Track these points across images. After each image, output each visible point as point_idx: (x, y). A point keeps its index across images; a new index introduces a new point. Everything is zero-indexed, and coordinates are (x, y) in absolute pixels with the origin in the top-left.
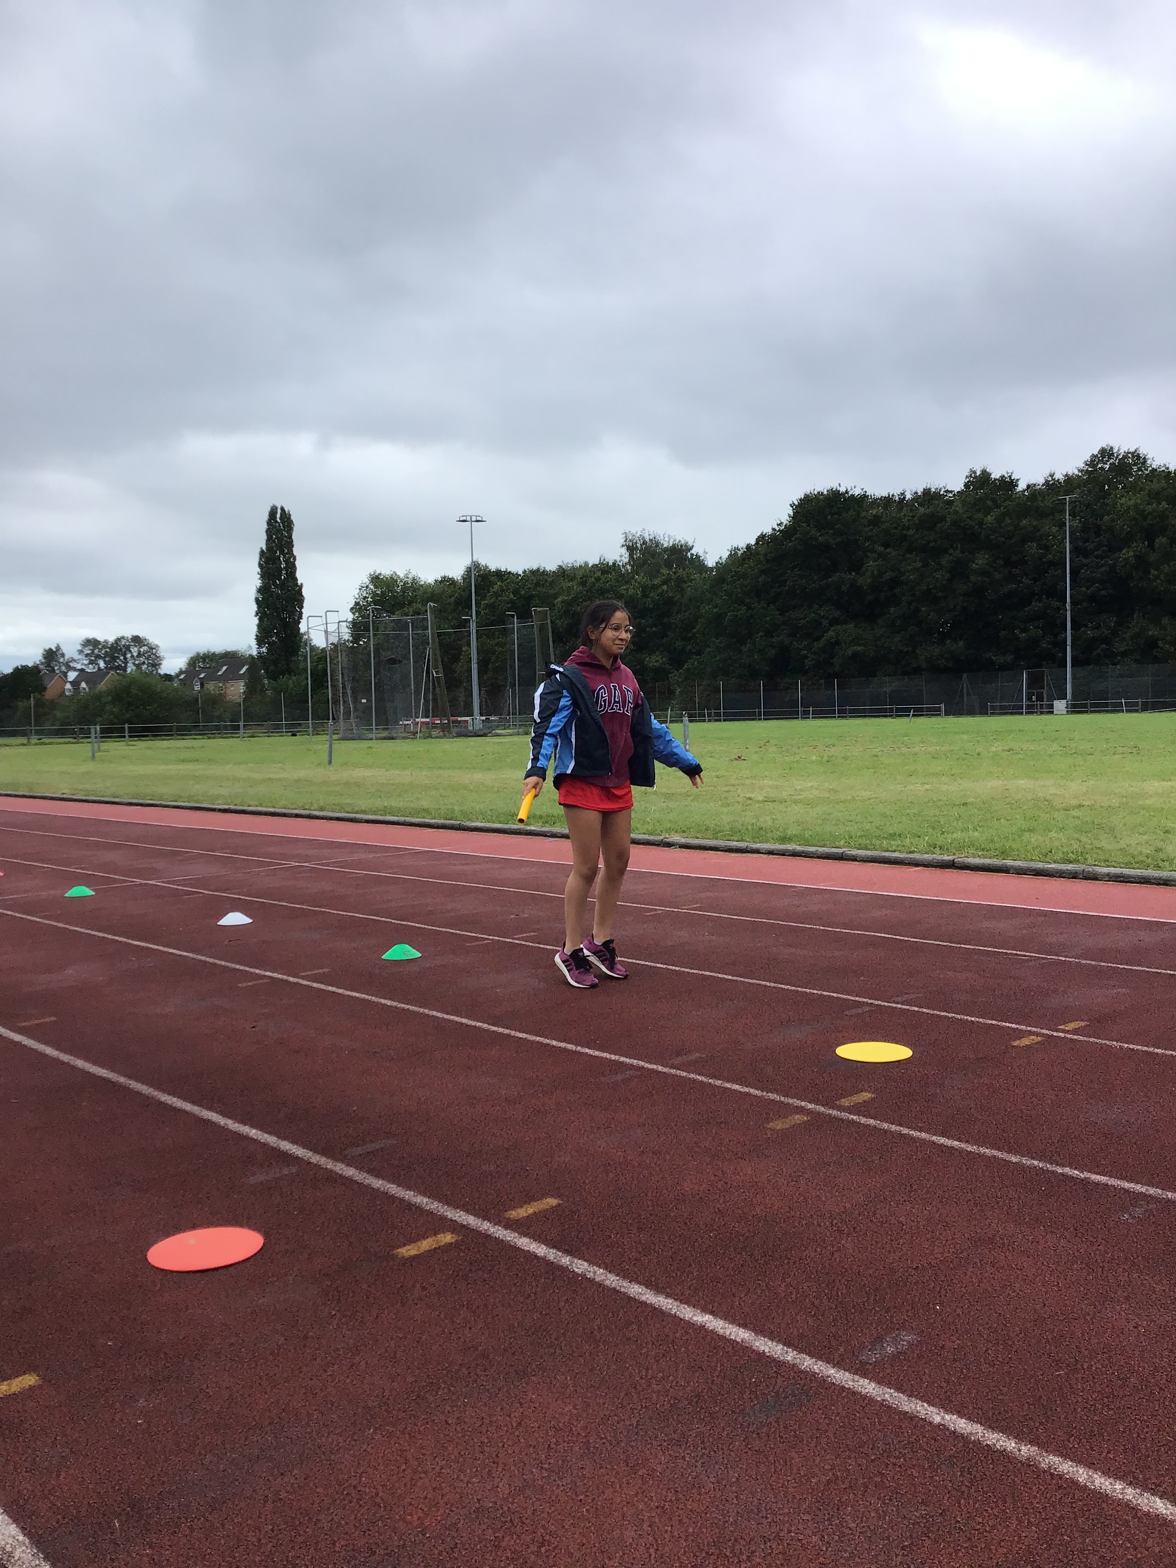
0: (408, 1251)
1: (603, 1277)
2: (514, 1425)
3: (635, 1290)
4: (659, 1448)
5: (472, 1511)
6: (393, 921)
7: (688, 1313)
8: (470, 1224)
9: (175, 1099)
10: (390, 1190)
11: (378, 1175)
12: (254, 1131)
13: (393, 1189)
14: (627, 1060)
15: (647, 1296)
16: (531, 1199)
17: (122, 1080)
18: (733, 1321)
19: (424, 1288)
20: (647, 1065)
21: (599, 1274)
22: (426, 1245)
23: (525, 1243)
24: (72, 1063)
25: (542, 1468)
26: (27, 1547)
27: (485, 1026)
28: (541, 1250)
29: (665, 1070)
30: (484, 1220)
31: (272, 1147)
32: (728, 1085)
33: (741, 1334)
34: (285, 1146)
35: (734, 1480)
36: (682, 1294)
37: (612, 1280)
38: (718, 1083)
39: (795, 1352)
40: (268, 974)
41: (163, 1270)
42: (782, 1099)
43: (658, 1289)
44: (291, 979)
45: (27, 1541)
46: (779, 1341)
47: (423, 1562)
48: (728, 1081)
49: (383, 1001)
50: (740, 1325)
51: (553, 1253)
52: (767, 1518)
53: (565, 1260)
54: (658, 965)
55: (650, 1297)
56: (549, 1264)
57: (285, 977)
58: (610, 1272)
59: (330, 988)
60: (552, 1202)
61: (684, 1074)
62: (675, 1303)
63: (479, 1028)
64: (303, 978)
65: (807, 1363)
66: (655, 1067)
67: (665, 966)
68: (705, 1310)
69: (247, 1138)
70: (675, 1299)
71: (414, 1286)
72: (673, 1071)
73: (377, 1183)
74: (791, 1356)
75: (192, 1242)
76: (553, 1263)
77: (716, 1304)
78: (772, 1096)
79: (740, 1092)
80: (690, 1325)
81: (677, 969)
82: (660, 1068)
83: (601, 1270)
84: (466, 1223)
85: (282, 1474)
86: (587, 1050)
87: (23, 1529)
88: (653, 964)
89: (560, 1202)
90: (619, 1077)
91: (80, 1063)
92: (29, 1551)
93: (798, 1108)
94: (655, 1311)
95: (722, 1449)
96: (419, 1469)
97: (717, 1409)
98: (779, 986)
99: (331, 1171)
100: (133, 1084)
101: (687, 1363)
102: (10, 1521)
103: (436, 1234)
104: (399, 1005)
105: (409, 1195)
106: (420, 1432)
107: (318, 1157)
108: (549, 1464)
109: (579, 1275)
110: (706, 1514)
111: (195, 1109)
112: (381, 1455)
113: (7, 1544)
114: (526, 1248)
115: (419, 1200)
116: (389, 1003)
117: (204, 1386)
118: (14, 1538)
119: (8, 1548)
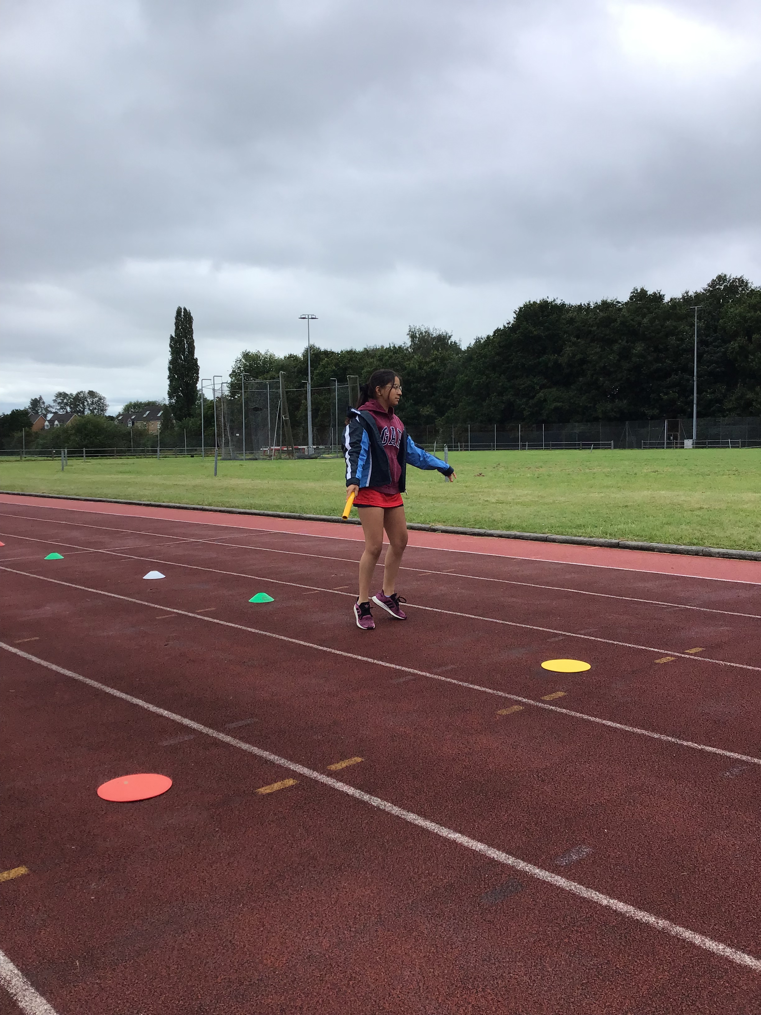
0: (265, 790)
1: (390, 808)
2: (333, 903)
3: (411, 817)
4: (426, 919)
5: (306, 958)
6: (256, 578)
7: (445, 832)
8: (305, 773)
9: (115, 691)
10: (254, 751)
11: (247, 742)
12: (166, 712)
13: (256, 750)
14: (407, 669)
15: (419, 821)
16: (343, 757)
17: (81, 678)
18: (474, 838)
19: (275, 814)
20: (419, 673)
21: (388, 806)
22: (277, 786)
23: (339, 786)
24: (49, 667)
25: (350, 930)
26: (20, 978)
27: (315, 646)
28: (351, 790)
29: (431, 676)
30: (314, 770)
31: (178, 722)
32: (471, 686)
33: (479, 846)
34: (187, 722)
35: (474, 940)
36: (441, 820)
37: (396, 810)
38: (465, 684)
39: (514, 858)
40: (175, 611)
41: (107, 800)
42: (507, 695)
43: (425, 816)
44: (190, 614)
45: (20, 974)
46: (503, 851)
47: (274, 990)
48: (471, 684)
49: (249, 629)
50: (479, 841)
51: (358, 793)
52: (495, 964)
53: (366, 797)
54: (427, 608)
55: (421, 822)
56: (356, 799)
57: (186, 613)
58: (395, 805)
59: (215, 621)
60: (359, 760)
61: (443, 679)
62: (437, 826)
63: (311, 647)
64: (198, 614)
65: (522, 865)
66: (424, 674)
67: (431, 609)
68: (456, 830)
69: (162, 716)
70: (437, 823)
71: (269, 813)
72: (436, 677)
73: (245, 746)
74: (511, 861)
75: (126, 783)
76: (358, 799)
77: (463, 827)
78: (500, 693)
79: (479, 690)
80: (446, 840)
81: (439, 611)
82: (428, 675)
83: (389, 804)
84: (302, 773)
85: (184, 932)
86: (381, 663)
87: (17, 966)
88: (423, 608)
89: (363, 760)
90: (402, 680)
91: (54, 667)
92: (21, 980)
93: (516, 701)
94: (424, 831)
95: (467, 920)
96: (272, 930)
97: (463, 894)
98: (505, 622)
99: (216, 738)
100: (88, 681)
101: (444, 864)
102: (9, 960)
103: (283, 779)
104: (260, 632)
105: (266, 754)
106: (272, 907)
107: (207, 729)
108: (355, 928)
109: (375, 807)
110: (456, 961)
111: (128, 698)
112: (247, 921)
113: (7, 975)
114: (341, 789)
115: (272, 757)
116: (253, 630)
117: (134, 876)
118: (11, 971)
119: (8, 978)
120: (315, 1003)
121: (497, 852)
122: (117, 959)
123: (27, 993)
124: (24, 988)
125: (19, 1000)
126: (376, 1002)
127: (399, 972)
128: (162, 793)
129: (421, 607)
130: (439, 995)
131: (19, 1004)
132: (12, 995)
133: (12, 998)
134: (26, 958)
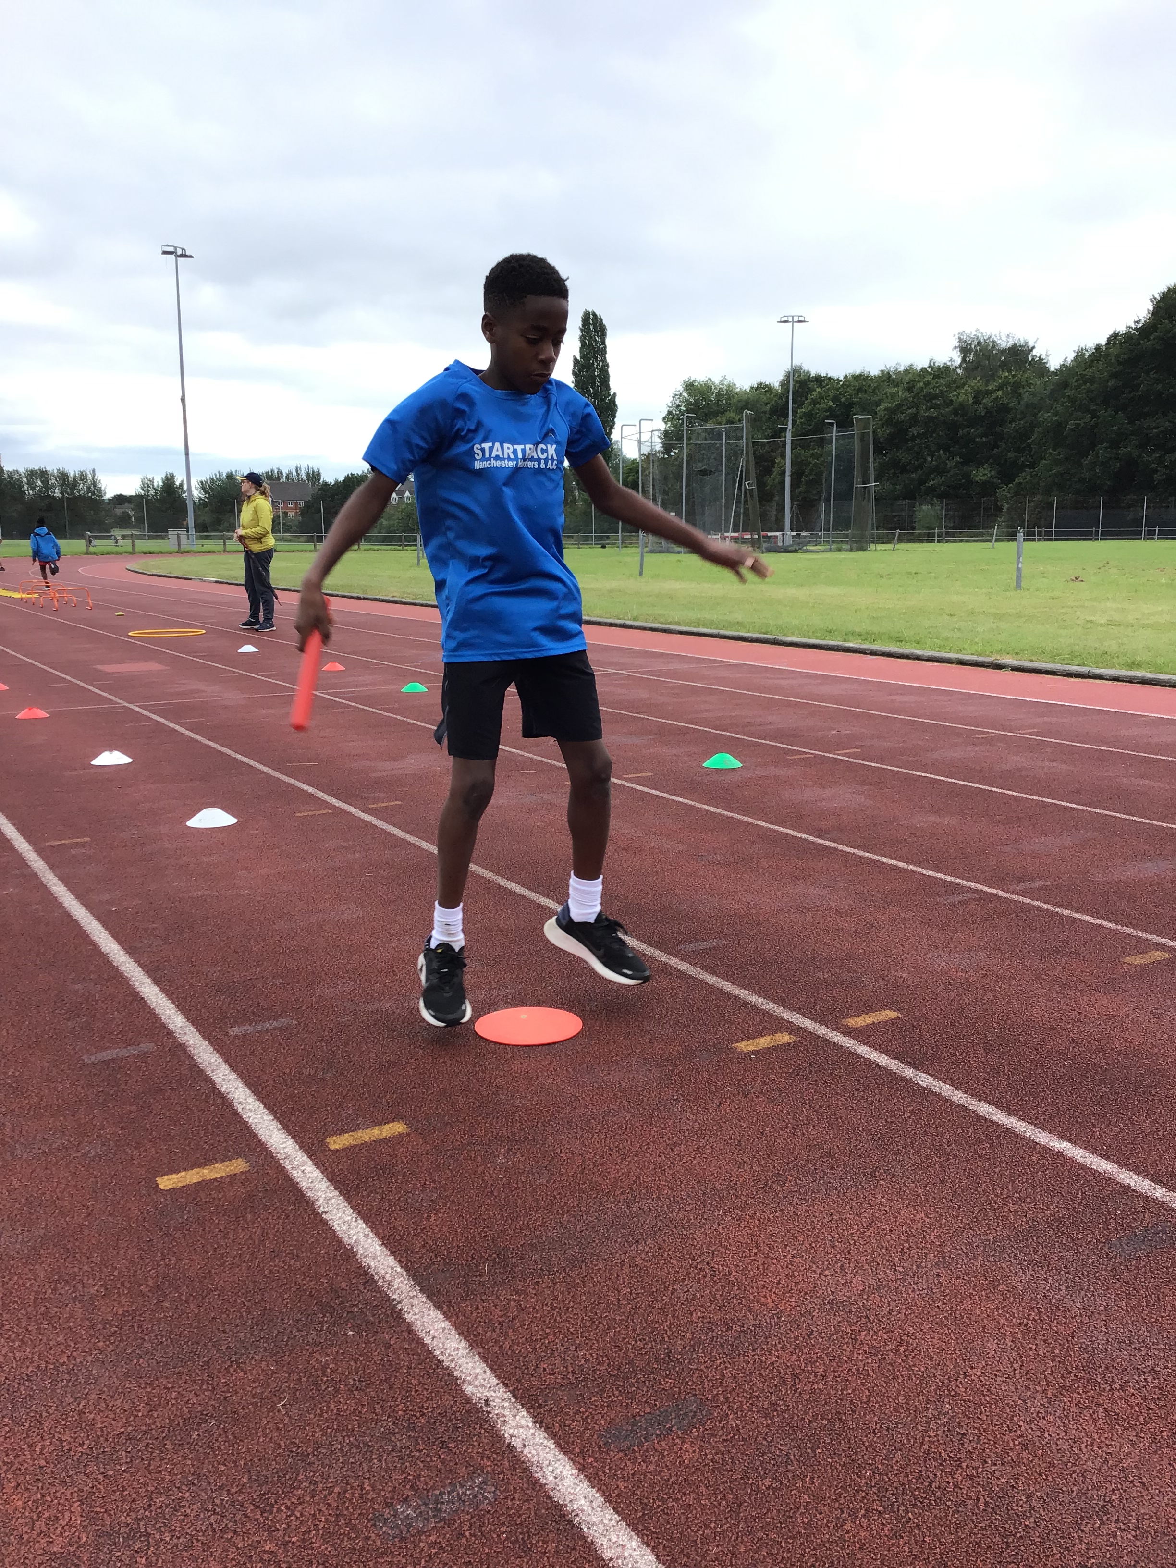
0: (745, 1046)
1: (949, 1093)
2: (865, 1225)
3: (985, 1109)
4: (1020, 1267)
5: (826, 1302)
6: (710, 732)
7: (1043, 1138)
8: (807, 1027)
10: (725, 987)
11: (713, 973)
13: (727, 986)
14: (964, 882)
15: (999, 1117)
16: (869, 1009)
18: (1094, 1152)
19: (765, 1083)
20: (986, 889)
21: (946, 1090)
22: (764, 1042)
23: (864, 1050)
24: (418, 844)
25: (896, 1270)
26: (405, 1280)
27: (811, 838)
28: (883, 1060)
29: (1005, 895)
30: (821, 1024)
32: (1077, 916)
33: (1102, 1165)
35: (1102, 1308)
36: (1037, 1118)
37: (959, 1097)
38: (1066, 912)
39: (1164, 1190)
42: (1140, 934)
43: (1010, 1112)
45: (405, 1273)
46: (1146, 1177)
47: (779, 1343)
48: (1077, 912)
49: (706, 807)
50: (1103, 1157)
51: (894, 1064)
52: (1140, 1350)
53: (909, 1072)
54: (993, 789)
55: (1002, 1118)
56: (891, 1073)
58: (957, 1089)
59: (654, 792)
60: (893, 1015)
61: (1028, 901)
62: (1030, 1127)
63: (805, 840)
64: (626, 780)
66: (994, 891)
67: (1001, 791)
68: (1062, 1137)
70: (1029, 1123)
71: (754, 1079)
72: (1015, 897)
73: (711, 979)
74: (1159, 1193)
76: (895, 1073)
77: (1074, 1133)
78: (1128, 930)
79: (1092, 924)
80: (1047, 1150)
81: (1015, 794)
82: (1001, 893)
83: (948, 1087)
84: (803, 1026)
85: (637, 1242)
86: (919, 870)
87: (400, 1262)
88: (987, 788)
89: (900, 1015)
90: (957, 898)
92: (406, 1282)
93: (1157, 944)
94: (1008, 1132)
95: (1088, 1276)
96: (771, 1255)
97: (1080, 1235)
98: (1132, 818)
99: (666, 964)
101: (1045, 1187)
102: (389, 1253)
103: (773, 1033)
104: (723, 812)
105: (744, 994)
106: (769, 1220)
107: (652, 950)
108: (903, 1267)
109: (924, 1089)
110: (1073, 1337)
112: (732, 1236)
113: (386, 1273)
114: (866, 1056)
115: (754, 999)
116: (712, 809)
117: (558, 1151)
118: (392, 1268)
119: (388, 1277)
120: (845, 1372)
121: (1135, 1177)
122: (541, 1269)
123: (416, 1302)
124: (411, 1294)
125: (405, 1310)
126: (943, 1383)
127: (979, 1343)
129: (984, 787)
130: (1048, 1385)
131: (406, 1316)
132: (395, 1303)
133: (395, 1306)
134: (412, 1252)
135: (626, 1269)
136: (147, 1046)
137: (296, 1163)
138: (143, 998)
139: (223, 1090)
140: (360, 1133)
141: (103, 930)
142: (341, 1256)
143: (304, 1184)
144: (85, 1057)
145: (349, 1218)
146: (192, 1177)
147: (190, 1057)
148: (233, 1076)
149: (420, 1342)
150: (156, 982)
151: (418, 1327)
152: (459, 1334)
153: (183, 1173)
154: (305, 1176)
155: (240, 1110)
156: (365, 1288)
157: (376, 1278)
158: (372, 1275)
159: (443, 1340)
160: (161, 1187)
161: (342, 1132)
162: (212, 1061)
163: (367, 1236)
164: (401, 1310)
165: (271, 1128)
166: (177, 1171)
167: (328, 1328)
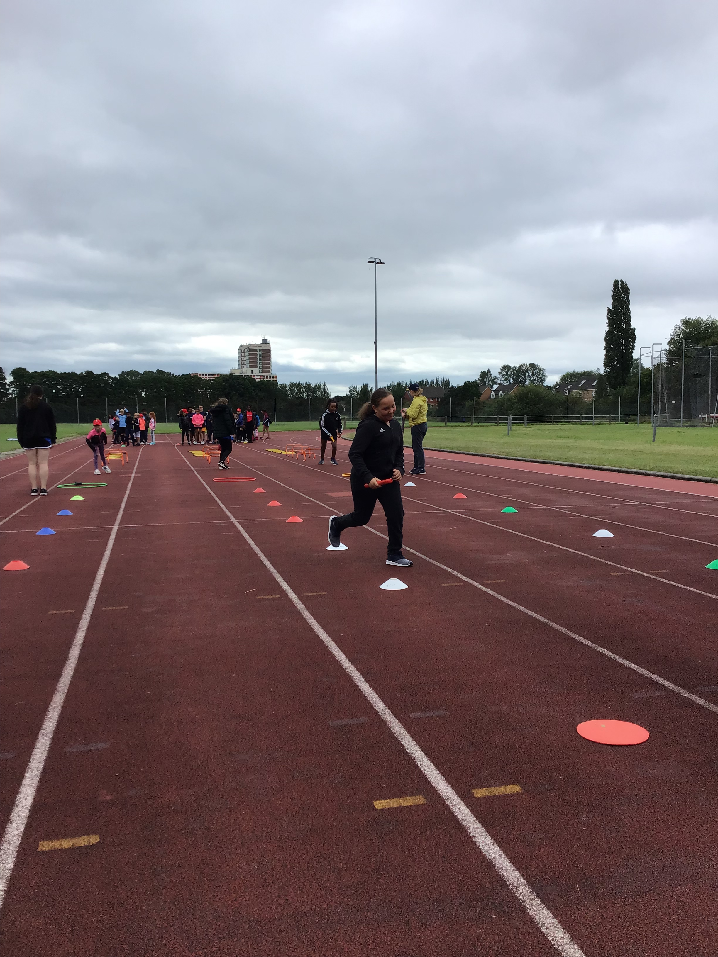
6: (710, 544)
9: (580, 638)
12: (633, 665)
17: (547, 621)
24: (517, 607)
26: (526, 887)
31: (647, 677)
34: (655, 677)
40: (629, 569)
41: (587, 740)
44: (645, 574)
45: (526, 883)
57: (640, 572)
59: (672, 583)
64: (653, 574)
69: (629, 668)
75: (604, 726)
87: (523, 875)
91: (521, 608)
92: (527, 889)
99: (689, 699)
100: (554, 625)
102: (515, 869)
107: (678, 689)
111: (594, 646)
113: (515, 881)
117: (622, 817)
118: (518, 879)
119: (515, 884)
122: (616, 894)
123: (534, 903)
124: (531, 897)
125: (528, 907)
128: (640, 742)
131: (528, 911)
132: (521, 901)
133: (521, 904)
134: (530, 870)
135: (674, 903)
136: (364, 719)
137: (454, 803)
138: (360, 690)
139: (409, 751)
140: (492, 789)
141: (336, 647)
142: (485, 866)
143: (460, 817)
144: (330, 722)
145: (489, 842)
146: (394, 803)
147: (389, 729)
148: (414, 743)
149: (538, 929)
150: (367, 680)
151: (537, 920)
152: (563, 928)
153: (388, 800)
154: (460, 812)
155: (419, 765)
156: (501, 889)
157: (508, 883)
158: (505, 881)
159: (553, 930)
160: (376, 807)
161: (482, 787)
162: (402, 732)
163: (501, 855)
164: (525, 906)
165: (438, 778)
166: (385, 799)
167: (479, 911)
